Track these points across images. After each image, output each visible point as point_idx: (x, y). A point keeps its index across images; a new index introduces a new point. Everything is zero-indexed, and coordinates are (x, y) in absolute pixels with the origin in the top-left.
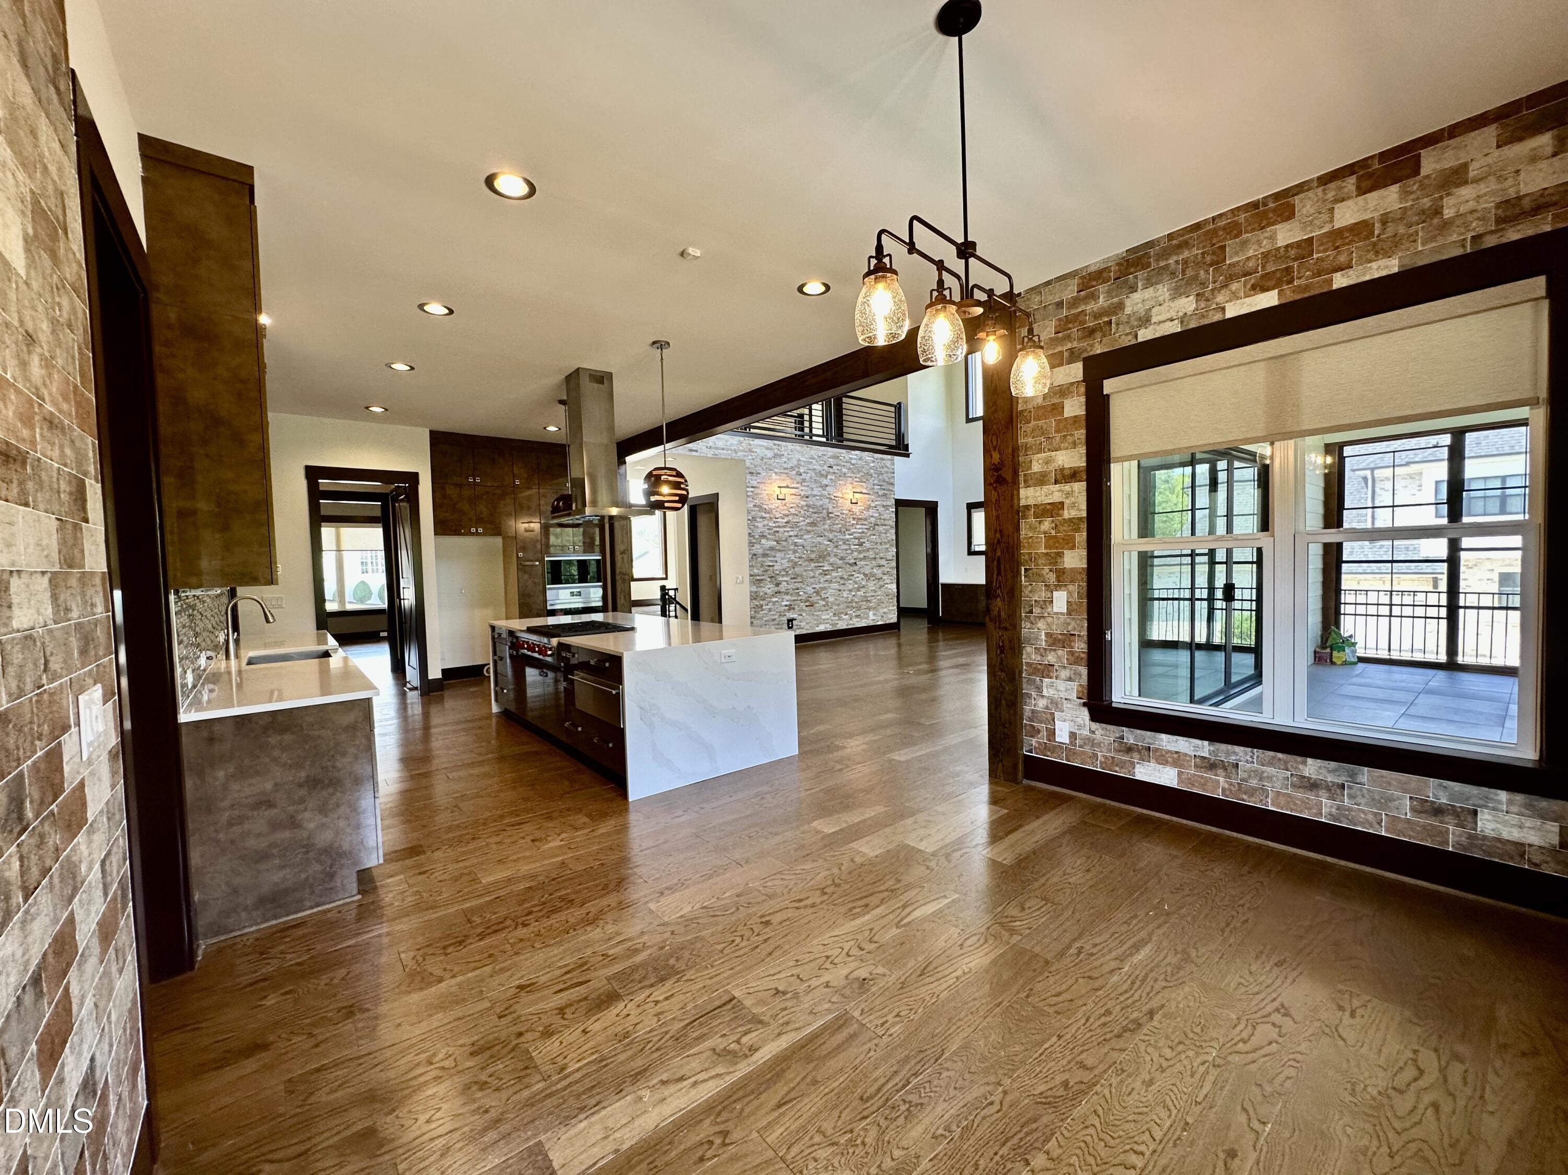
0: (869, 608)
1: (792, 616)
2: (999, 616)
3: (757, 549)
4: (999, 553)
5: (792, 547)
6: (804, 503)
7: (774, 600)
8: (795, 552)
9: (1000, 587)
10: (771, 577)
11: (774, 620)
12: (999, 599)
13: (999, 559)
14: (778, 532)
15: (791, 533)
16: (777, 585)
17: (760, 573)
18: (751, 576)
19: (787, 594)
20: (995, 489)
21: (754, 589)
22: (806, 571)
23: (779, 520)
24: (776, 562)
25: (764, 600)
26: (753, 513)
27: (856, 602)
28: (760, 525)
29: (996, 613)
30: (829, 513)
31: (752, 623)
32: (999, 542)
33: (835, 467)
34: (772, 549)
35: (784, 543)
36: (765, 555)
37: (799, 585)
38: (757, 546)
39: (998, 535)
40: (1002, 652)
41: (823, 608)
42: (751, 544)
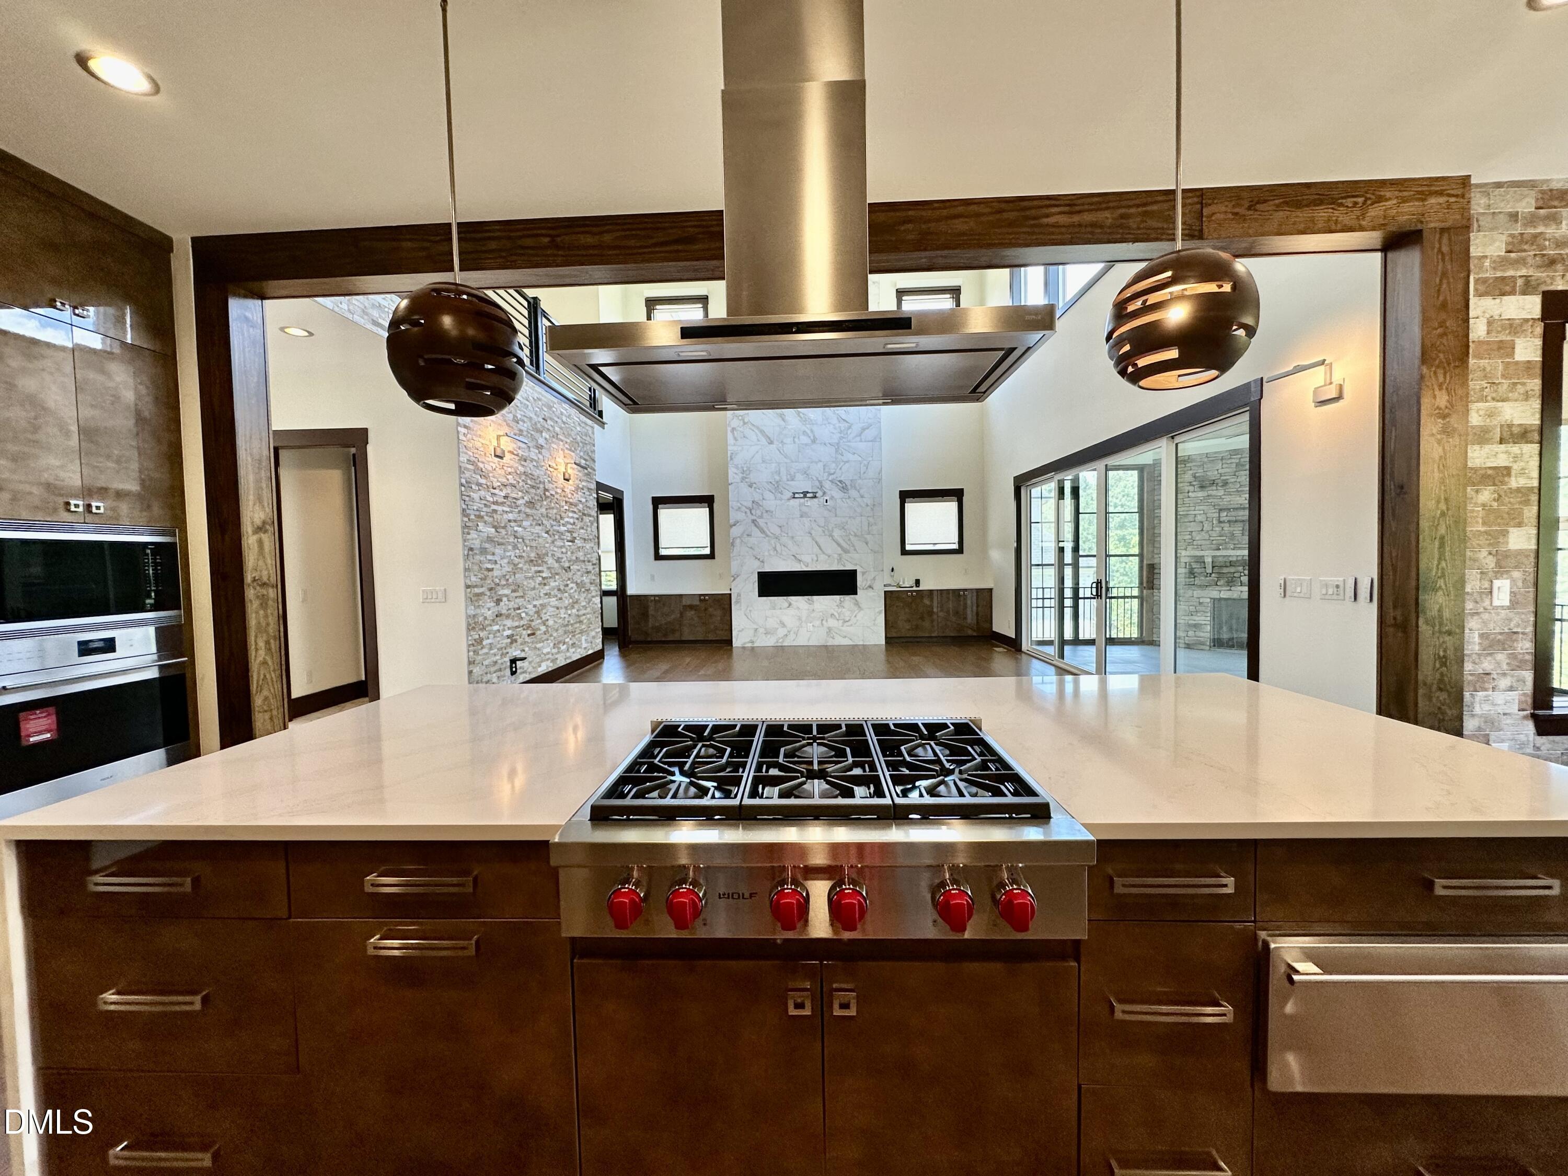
0: (581, 632)
1: (517, 653)
2: (1441, 617)
3: (475, 539)
4: (1442, 530)
5: (511, 539)
6: (521, 469)
7: (496, 628)
8: (515, 547)
9: (1443, 576)
10: (491, 589)
11: (496, 662)
12: (1440, 593)
13: (1442, 538)
14: (495, 511)
15: (511, 516)
16: (498, 602)
17: (479, 582)
18: (468, 587)
19: (508, 616)
20: (1439, 442)
21: (471, 612)
22: (526, 578)
23: (496, 491)
24: (496, 562)
25: (484, 629)
26: (467, 474)
27: (572, 625)
28: (475, 496)
29: (1435, 613)
30: (546, 490)
31: (470, 672)
32: (1443, 514)
33: (549, 422)
34: (490, 539)
35: (503, 532)
36: (484, 551)
37: (520, 601)
38: (473, 534)
39: (1443, 506)
40: (1444, 664)
41: (545, 637)
42: (466, 529)
